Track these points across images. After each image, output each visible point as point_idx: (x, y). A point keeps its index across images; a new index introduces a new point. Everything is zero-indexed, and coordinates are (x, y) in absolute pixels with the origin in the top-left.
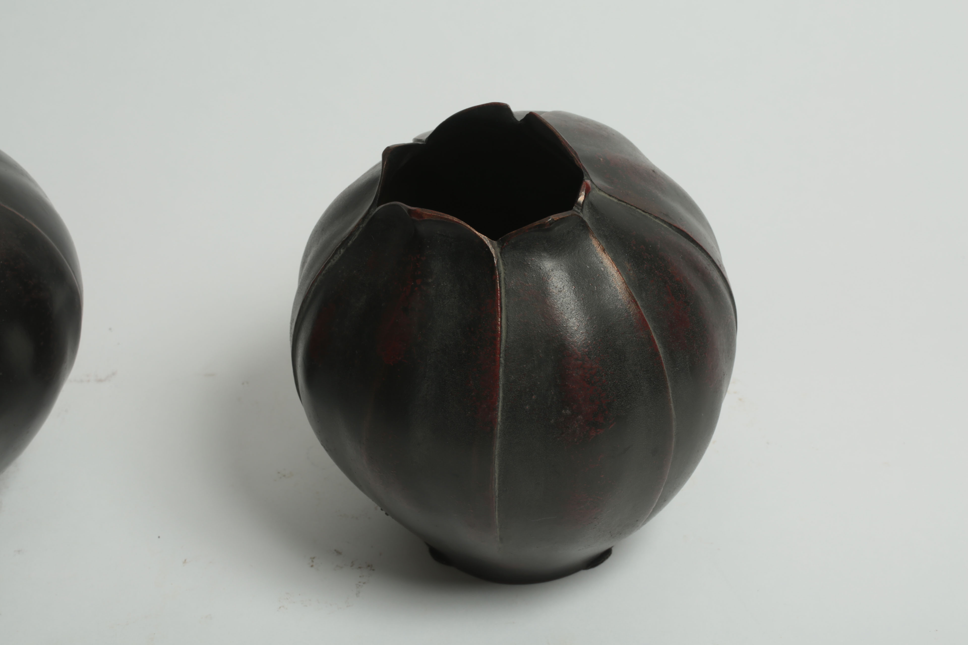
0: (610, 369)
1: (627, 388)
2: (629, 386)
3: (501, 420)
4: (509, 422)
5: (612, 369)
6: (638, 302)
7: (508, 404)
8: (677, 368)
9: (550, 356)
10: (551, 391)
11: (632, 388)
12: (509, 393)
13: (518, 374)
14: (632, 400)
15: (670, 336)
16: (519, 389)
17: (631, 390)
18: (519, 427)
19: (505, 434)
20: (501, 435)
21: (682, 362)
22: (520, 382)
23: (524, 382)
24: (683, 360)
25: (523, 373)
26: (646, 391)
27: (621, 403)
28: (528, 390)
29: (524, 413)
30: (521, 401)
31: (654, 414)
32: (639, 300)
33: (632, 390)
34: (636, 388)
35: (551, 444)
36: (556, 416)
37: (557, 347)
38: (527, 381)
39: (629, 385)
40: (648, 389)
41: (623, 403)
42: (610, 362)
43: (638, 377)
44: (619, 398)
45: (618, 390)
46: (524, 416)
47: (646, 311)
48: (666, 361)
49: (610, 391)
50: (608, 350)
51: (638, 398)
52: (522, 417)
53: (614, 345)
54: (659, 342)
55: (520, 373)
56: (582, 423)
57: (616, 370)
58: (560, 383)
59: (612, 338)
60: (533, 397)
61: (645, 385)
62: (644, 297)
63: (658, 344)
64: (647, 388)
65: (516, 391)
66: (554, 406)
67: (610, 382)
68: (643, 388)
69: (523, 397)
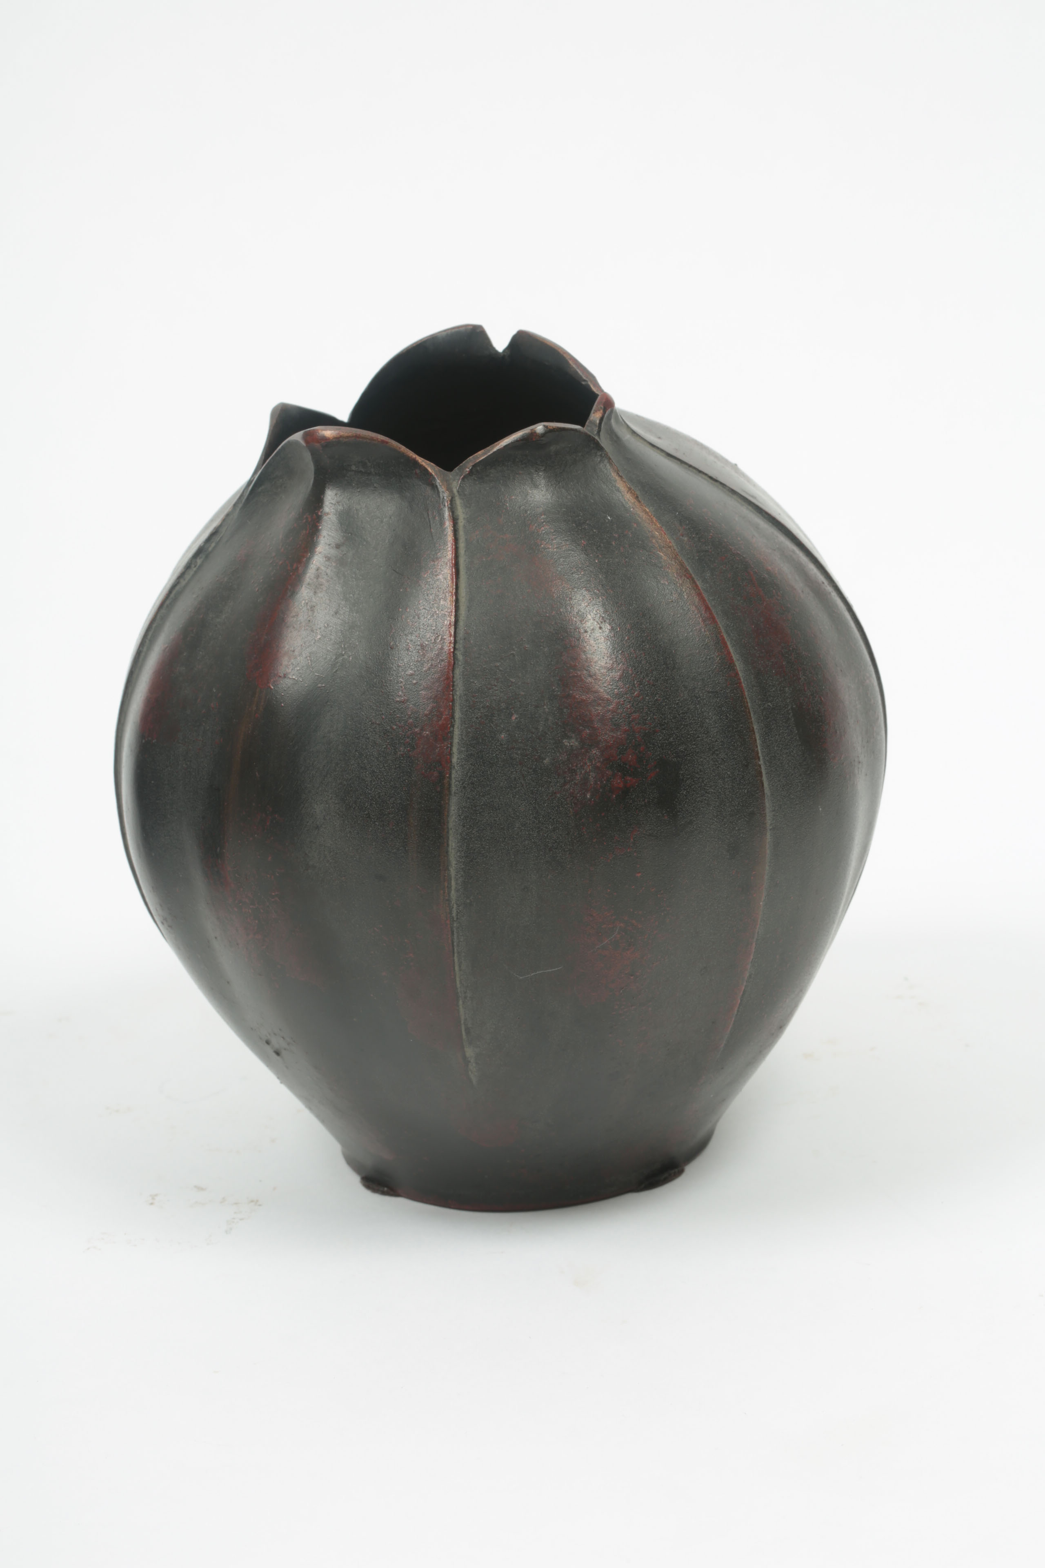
0: (647, 675)
1: (679, 715)
2: (683, 713)
3: (457, 761)
4: (471, 764)
5: (652, 676)
6: (698, 583)
7: (469, 730)
8: (769, 704)
9: (542, 647)
10: (545, 707)
11: (689, 717)
12: (470, 710)
13: (486, 678)
14: (689, 738)
15: (756, 648)
16: (488, 704)
17: (685, 719)
18: (489, 773)
19: (464, 787)
20: (457, 790)
21: (778, 696)
22: (491, 691)
23: (497, 692)
24: (779, 692)
25: (494, 677)
26: (713, 728)
27: (669, 738)
28: (503, 705)
29: (497, 748)
30: (492, 725)
31: (729, 773)
32: (699, 580)
33: (688, 720)
34: (694, 718)
35: (545, 805)
36: (553, 751)
37: (554, 632)
38: (502, 690)
39: (682, 710)
40: (717, 725)
41: (672, 738)
42: (648, 664)
43: (698, 701)
44: (664, 729)
45: (662, 715)
46: (497, 753)
47: (711, 598)
48: (748, 685)
49: (649, 713)
50: (644, 644)
51: (698, 737)
52: (494, 755)
53: (656, 640)
54: (736, 652)
55: (489, 677)
56: (599, 764)
57: (658, 680)
58: (559, 693)
59: (651, 626)
60: (514, 718)
61: (712, 718)
62: (708, 578)
63: (735, 654)
64: (716, 723)
65: (482, 707)
66: (549, 733)
67: (647, 698)
68: (707, 721)
69: (495, 718)
